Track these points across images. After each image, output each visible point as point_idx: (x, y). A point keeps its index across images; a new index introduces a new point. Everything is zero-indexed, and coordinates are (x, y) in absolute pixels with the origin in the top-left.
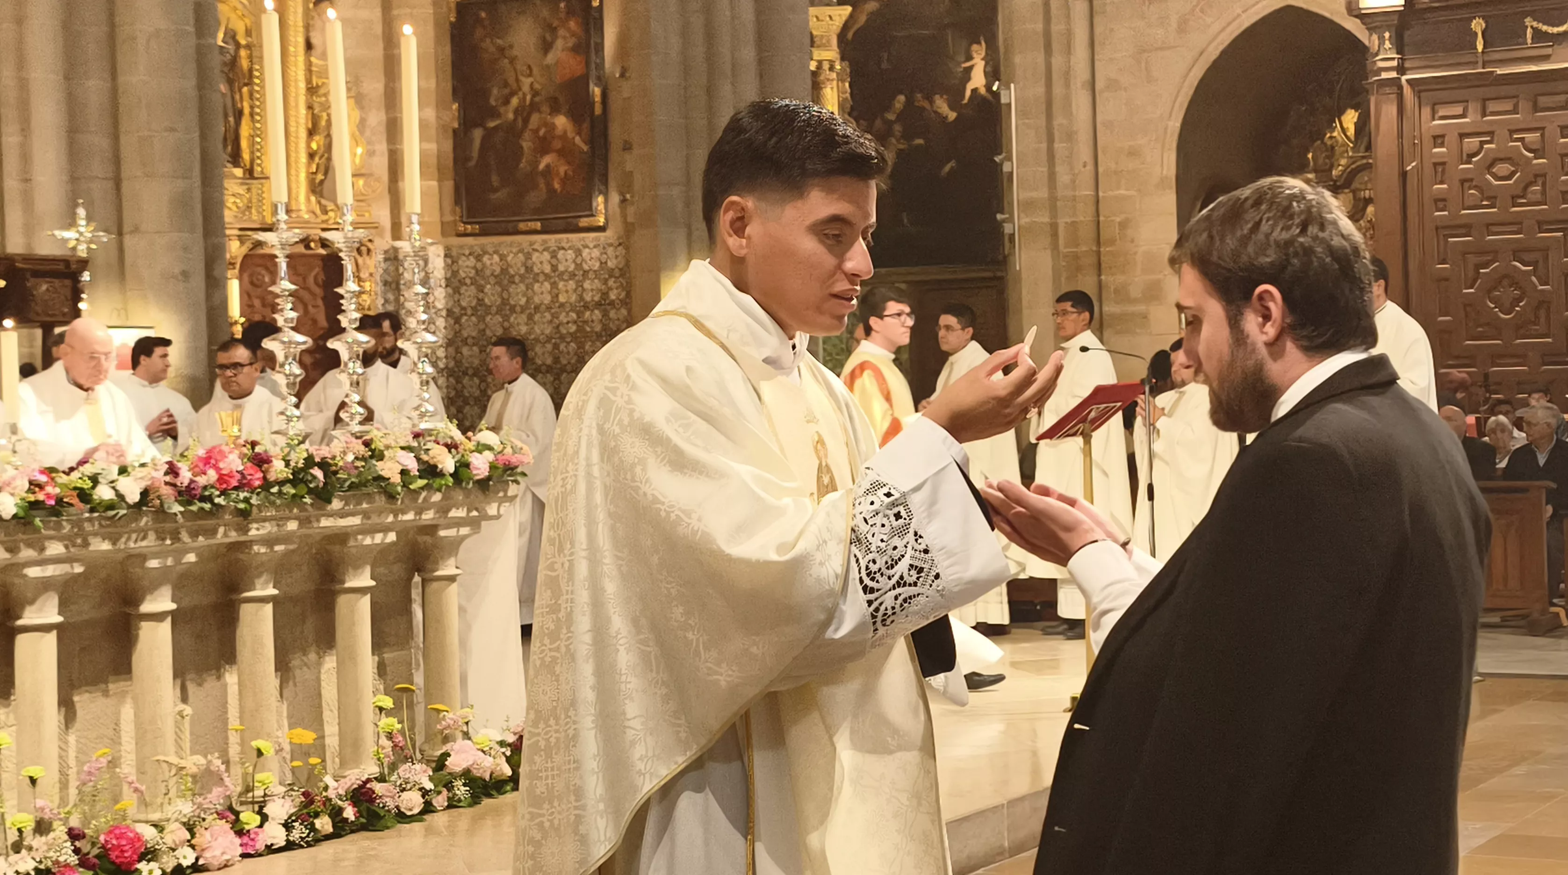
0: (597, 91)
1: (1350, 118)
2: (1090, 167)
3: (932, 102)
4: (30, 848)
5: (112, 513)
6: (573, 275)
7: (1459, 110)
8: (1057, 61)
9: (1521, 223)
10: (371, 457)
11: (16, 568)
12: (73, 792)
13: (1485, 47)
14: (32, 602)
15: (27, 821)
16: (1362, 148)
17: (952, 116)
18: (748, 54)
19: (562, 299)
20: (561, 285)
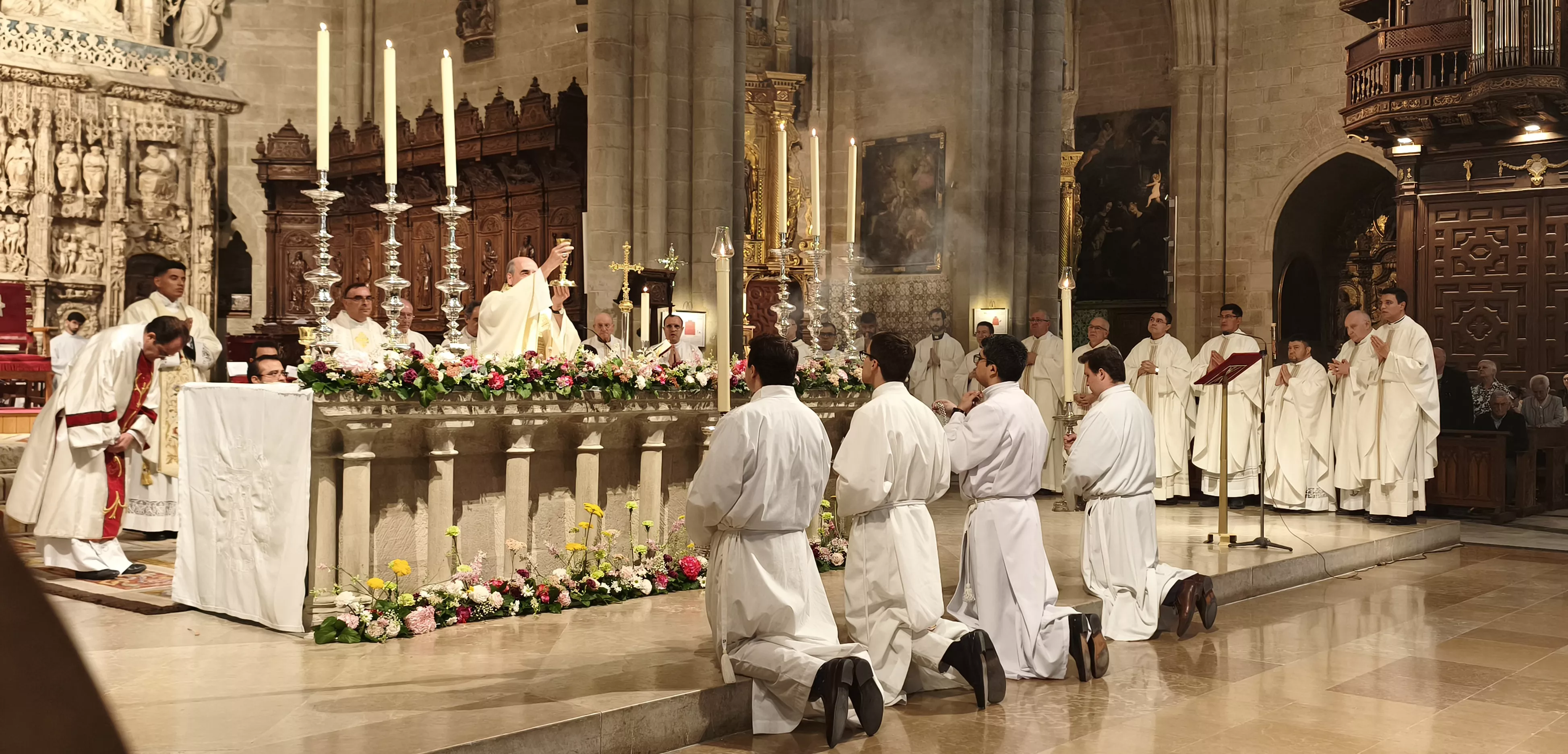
0: (940, 195)
1: (1382, 221)
2: (1221, 244)
3: (1128, 206)
4: (645, 563)
5: (692, 391)
6: (921, 297)
7: (1453, 215)
8: (1204, 183)
9: (1490, 284)
10: (824, 371)
11: (644, 416)
12: (666, 537)
13: (1471, 178)
14: (651, 435)
15: (643, 548)
16: (1390, 237)
17: (1139, 214)
18: (1026, 175)
19: (915, 309)
20: (915, 302)
